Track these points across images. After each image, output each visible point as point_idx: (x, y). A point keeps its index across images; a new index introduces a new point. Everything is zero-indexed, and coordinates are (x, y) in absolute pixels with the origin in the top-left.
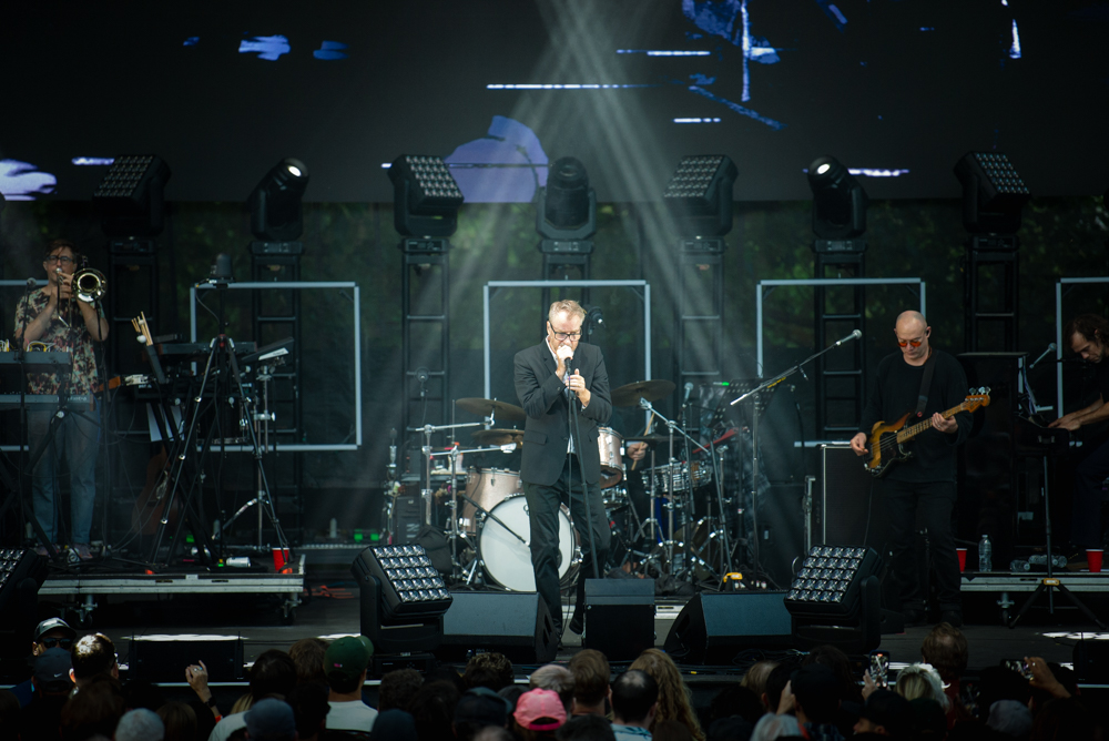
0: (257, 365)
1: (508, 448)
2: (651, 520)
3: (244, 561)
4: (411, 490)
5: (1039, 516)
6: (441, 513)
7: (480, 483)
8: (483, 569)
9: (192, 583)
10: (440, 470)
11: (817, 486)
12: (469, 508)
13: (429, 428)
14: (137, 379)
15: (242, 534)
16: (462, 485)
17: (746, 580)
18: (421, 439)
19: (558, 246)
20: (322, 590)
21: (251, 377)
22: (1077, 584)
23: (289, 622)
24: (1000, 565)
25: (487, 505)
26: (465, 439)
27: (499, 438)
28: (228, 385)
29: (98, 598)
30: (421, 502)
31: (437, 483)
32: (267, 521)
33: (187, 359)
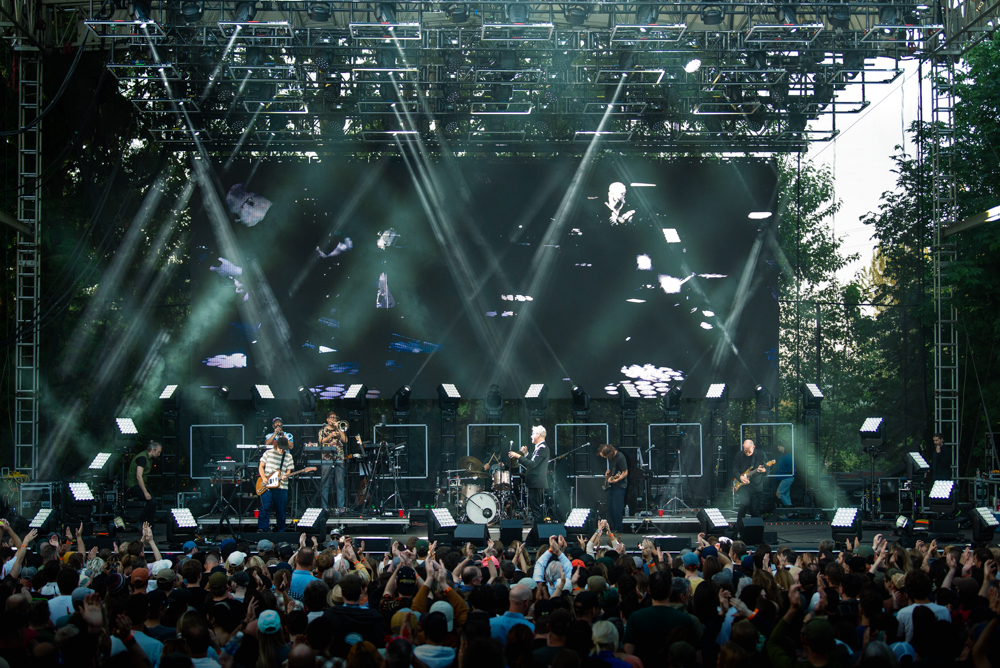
0: (395, 451)
1: (475, 478)
2: (521, 501)
3: (391, 514)
4: (444, 491)
5: (644, 499)
6: (454, 499)
7: (466, 489)
8: (467, 517)
9: (374, 521)
10: (453, 485)
11: (574, 490)
12: (462, 497)
13: (449, 471)
14: (357, 455)
15: (390, 505)
16: (460, 489)
17: (552, 519)
18: (447, 475)
19: (491, 413)
20: (416, 523)
21: (393, 455)
22: (655, 520)
23: (405, 533)
24: (632, 514)
25: (468, 496)
26: (462, 475)
27: (472, 474)
28: (385, 457)
29: (345, 525)
30: (446, 495)
31: (452, 489)
32: (398, 501)
33: (373, 449)
